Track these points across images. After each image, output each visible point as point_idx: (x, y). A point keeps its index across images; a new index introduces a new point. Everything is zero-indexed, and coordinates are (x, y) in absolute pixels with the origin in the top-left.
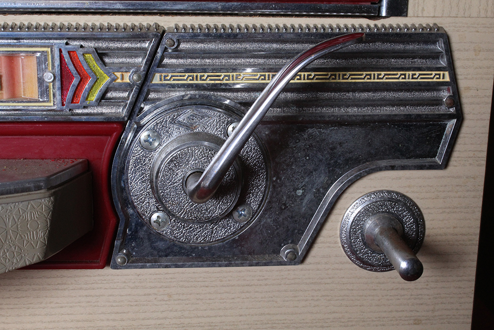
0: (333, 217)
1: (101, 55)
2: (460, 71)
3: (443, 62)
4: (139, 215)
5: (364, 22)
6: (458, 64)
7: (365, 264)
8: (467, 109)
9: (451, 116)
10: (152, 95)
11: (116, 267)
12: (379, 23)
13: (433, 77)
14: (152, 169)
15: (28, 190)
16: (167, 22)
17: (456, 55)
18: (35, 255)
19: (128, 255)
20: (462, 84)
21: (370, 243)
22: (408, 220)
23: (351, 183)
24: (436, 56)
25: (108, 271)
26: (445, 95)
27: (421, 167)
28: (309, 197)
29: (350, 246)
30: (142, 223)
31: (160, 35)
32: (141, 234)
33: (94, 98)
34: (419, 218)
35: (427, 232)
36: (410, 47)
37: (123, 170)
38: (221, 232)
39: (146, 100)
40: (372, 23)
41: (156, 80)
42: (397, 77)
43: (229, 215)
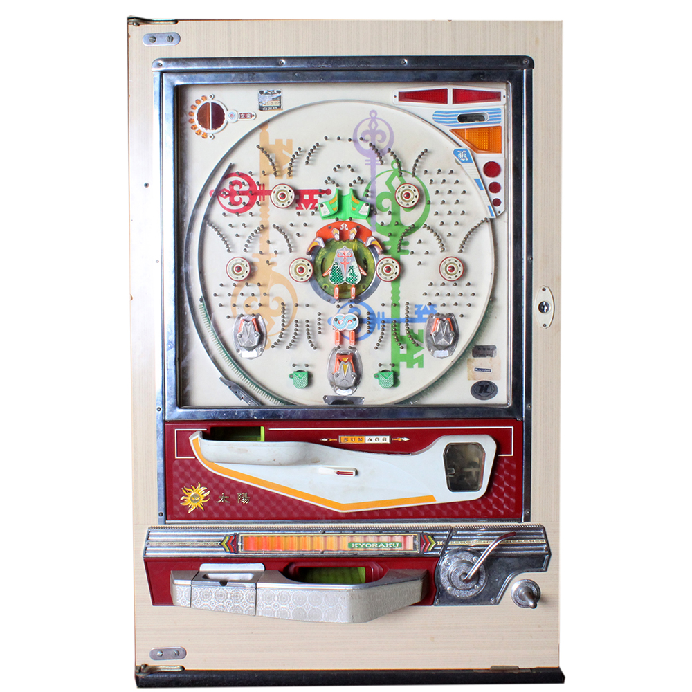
0: (508, 588)
1: (433, 536)
2: (549, 539)
3: (543, 536)
4: (444, 588)
5: (517, 524)
6: (548, 536)
7: (520, 605)
8: (552, 551)
9: (547, 554)
10: (448, 548)
11: (435, 605)
12: (521, 524)
13: (540, 541)
14: (448, 572)
15: (415, 580)
16: (453, 525)
17: (547, 534)
18: (418, 600)
19: (440, 601)
20: (550, 543)
21: (521, 597)
22: (534, 590)
23: (514, 576)
24: (541, 534)
25: (433, 606)
26: (545, 547)
27: (538, 571)
28: (500, 581)
29: (515, 599)
30: (444, 590)
31: (451, 530)
32: (444, 594)
33: (430, 549)
34: (538, 589)
35: (541, 594)
36: (532, 532)
37: (439, 573)
38: (471, 594)
39: (447, 550)
40: (519, 524)
41: (450, 543)
42: (528, 542)
43: (473, 587)
